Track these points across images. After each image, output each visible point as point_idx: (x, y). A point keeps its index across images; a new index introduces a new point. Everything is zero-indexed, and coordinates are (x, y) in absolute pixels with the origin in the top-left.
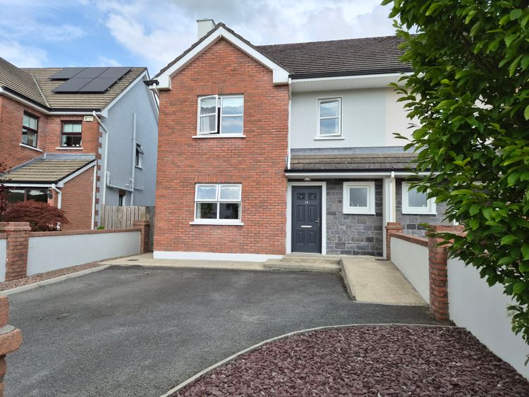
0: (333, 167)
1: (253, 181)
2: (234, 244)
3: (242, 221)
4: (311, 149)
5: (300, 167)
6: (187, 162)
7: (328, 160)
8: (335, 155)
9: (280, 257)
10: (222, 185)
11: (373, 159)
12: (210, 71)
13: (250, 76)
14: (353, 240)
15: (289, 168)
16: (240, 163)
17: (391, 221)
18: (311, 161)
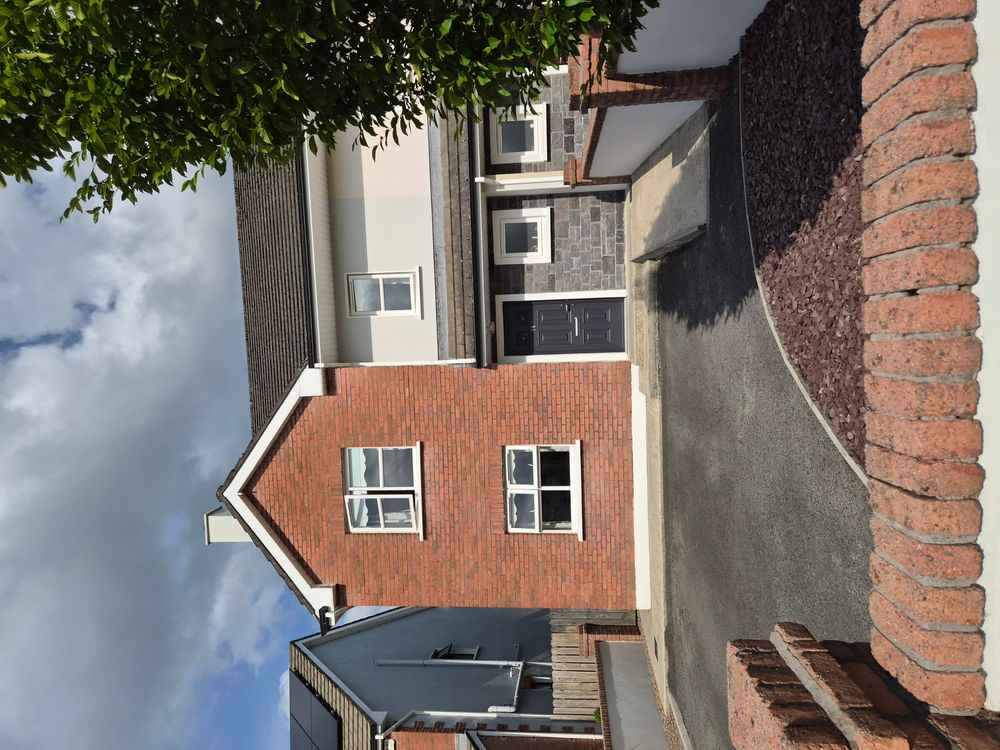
0: (469, 283)
1: (499, 424)
2: (616, 456)
3: (572, 442)
4: (438, 324)
5: (470, 341)
6: (468, 549)
7: (457, 293)
8: (448, 281)
9: (635, 369)
10: (508, 482)
11: (454, 215)
12: (303, 510)
13: (311, 438)
14: (597, 243)
15: (473, 360)
16: (466, 449)
17: (562, 178)
18: (459, 322)
